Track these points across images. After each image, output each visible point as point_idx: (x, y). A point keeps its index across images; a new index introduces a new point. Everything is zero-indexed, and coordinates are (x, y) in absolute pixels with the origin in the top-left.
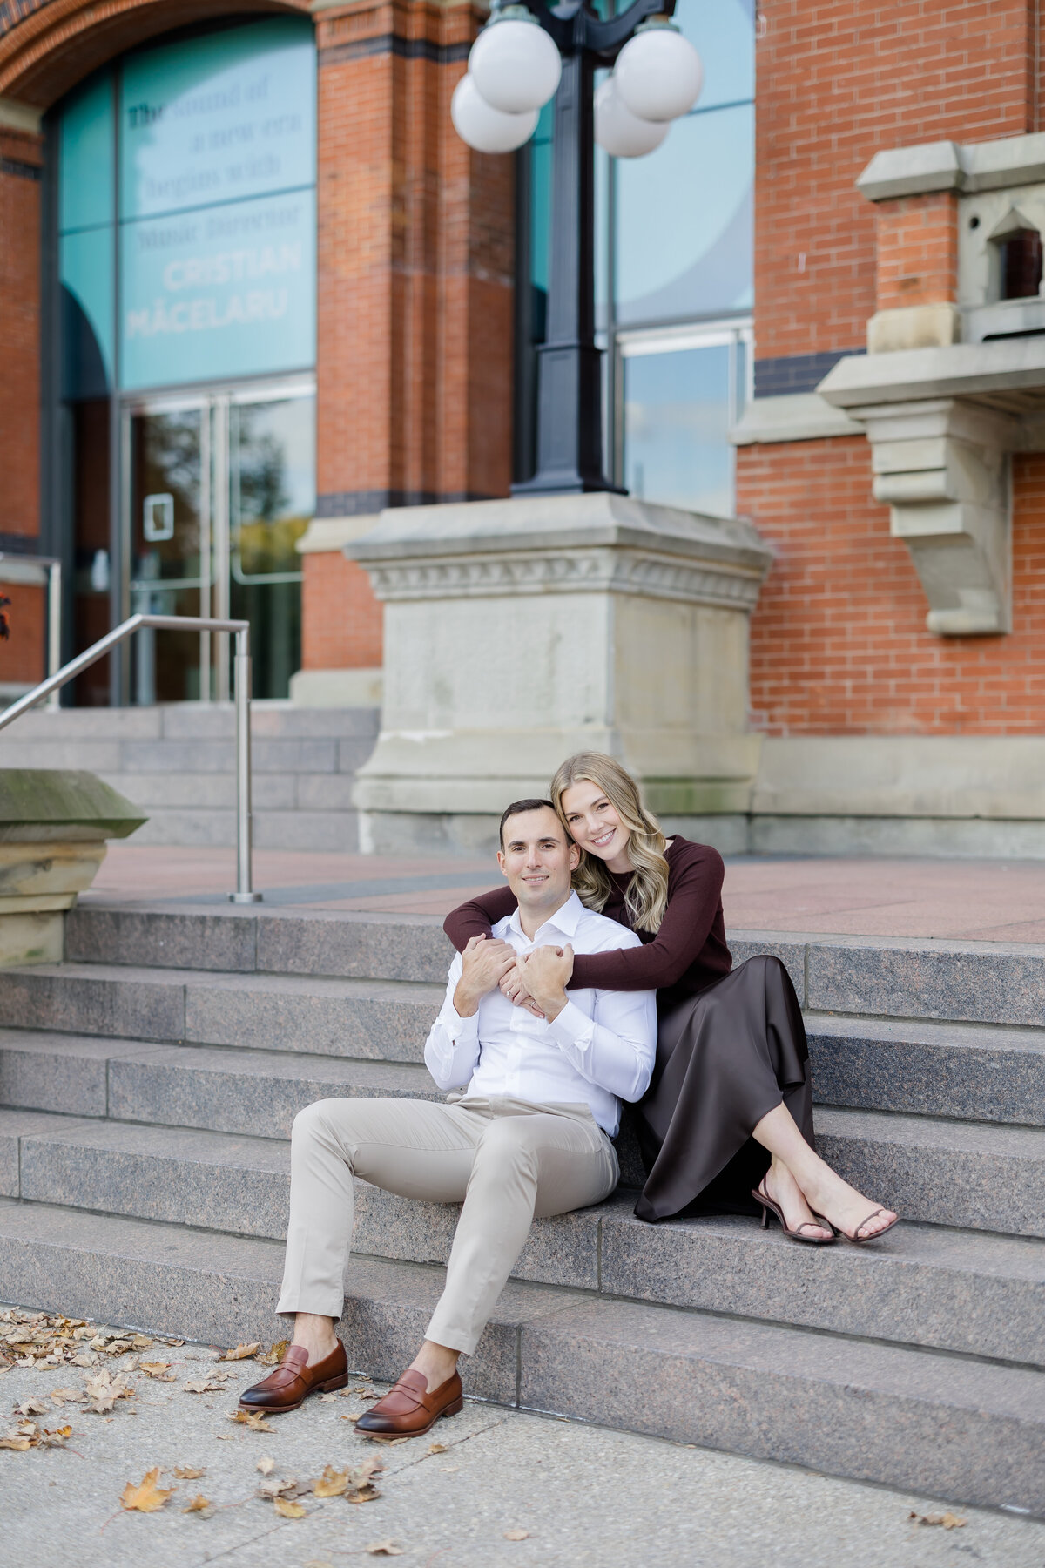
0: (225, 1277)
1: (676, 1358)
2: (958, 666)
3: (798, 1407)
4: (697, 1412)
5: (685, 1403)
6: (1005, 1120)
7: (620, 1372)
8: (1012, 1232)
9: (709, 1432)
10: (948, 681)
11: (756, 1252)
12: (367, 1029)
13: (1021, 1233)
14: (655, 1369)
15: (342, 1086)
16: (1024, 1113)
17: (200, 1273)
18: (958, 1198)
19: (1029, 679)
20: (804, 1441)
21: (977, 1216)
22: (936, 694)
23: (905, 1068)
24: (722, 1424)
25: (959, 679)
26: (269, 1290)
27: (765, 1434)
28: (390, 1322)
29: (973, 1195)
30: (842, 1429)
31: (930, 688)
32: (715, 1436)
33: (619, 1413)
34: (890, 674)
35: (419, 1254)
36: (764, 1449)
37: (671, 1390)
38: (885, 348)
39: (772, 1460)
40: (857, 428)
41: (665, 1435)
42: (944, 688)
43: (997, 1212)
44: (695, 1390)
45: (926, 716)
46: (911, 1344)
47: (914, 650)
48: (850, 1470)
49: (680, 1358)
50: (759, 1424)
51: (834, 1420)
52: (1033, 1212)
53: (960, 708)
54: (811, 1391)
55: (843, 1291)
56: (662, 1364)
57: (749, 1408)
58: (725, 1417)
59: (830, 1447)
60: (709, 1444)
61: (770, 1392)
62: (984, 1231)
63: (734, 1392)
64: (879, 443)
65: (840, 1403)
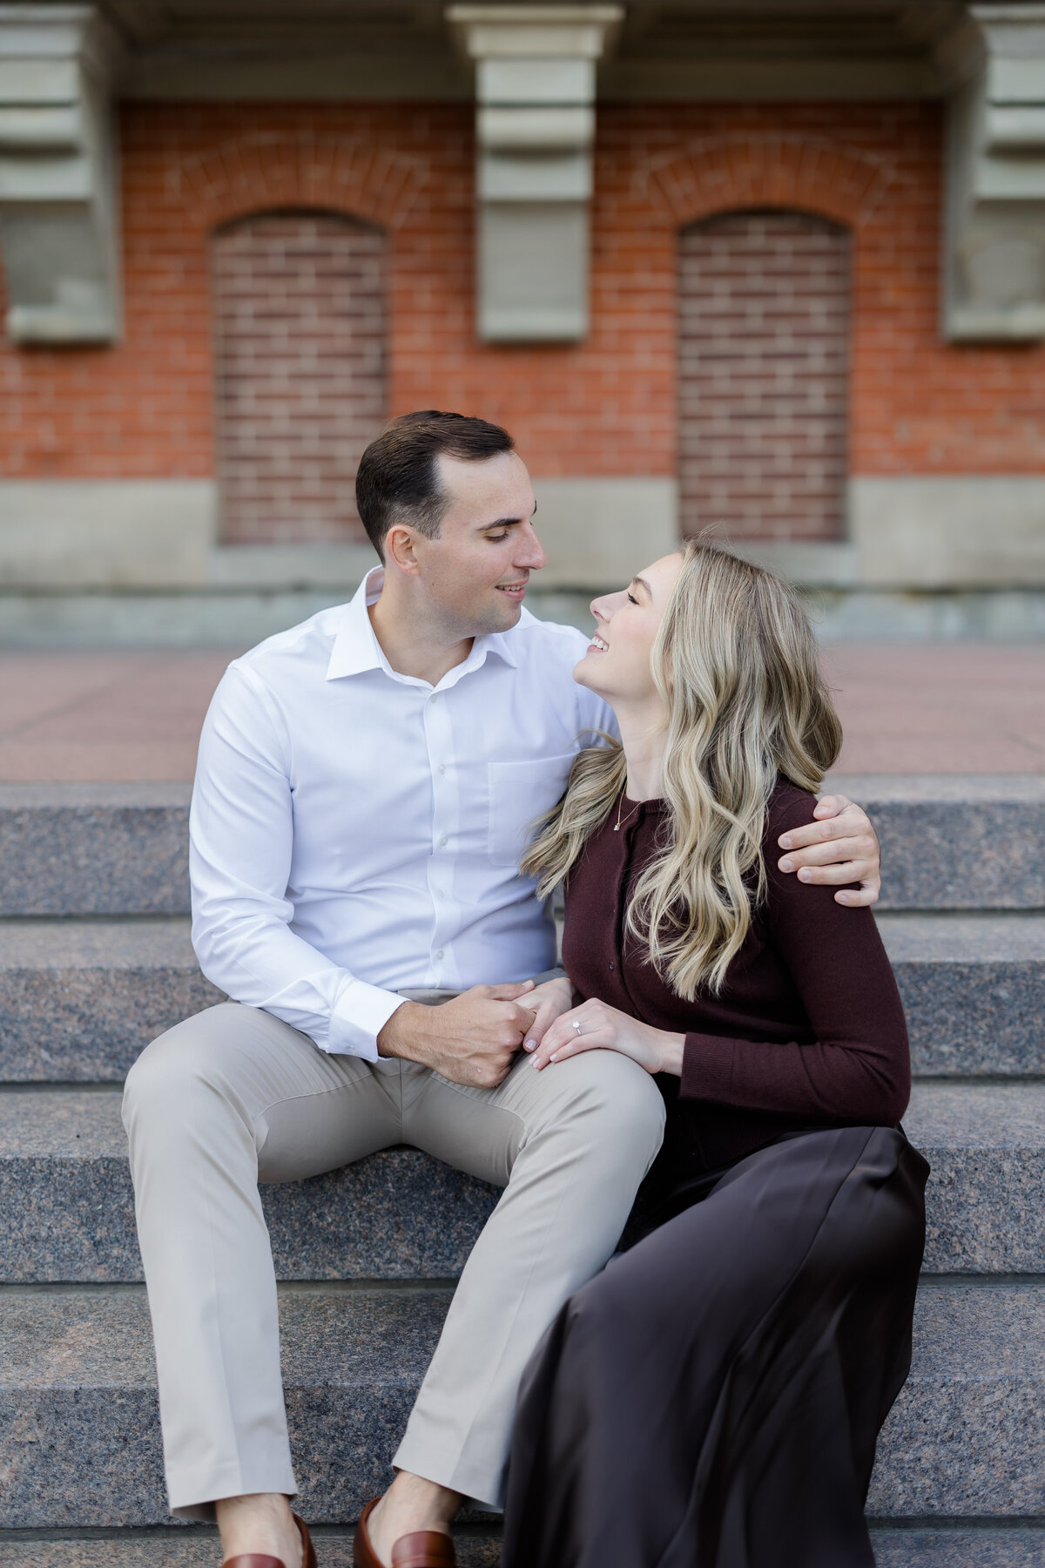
2: (48, 386)
10: (32, 405)
11: (987, 1400)
19: (149, 406)
22: (16, 423)
23: (916, 1004)
25: (49, 403)
31: (5, 414)
42: (29, 417)
53: (50, 442)
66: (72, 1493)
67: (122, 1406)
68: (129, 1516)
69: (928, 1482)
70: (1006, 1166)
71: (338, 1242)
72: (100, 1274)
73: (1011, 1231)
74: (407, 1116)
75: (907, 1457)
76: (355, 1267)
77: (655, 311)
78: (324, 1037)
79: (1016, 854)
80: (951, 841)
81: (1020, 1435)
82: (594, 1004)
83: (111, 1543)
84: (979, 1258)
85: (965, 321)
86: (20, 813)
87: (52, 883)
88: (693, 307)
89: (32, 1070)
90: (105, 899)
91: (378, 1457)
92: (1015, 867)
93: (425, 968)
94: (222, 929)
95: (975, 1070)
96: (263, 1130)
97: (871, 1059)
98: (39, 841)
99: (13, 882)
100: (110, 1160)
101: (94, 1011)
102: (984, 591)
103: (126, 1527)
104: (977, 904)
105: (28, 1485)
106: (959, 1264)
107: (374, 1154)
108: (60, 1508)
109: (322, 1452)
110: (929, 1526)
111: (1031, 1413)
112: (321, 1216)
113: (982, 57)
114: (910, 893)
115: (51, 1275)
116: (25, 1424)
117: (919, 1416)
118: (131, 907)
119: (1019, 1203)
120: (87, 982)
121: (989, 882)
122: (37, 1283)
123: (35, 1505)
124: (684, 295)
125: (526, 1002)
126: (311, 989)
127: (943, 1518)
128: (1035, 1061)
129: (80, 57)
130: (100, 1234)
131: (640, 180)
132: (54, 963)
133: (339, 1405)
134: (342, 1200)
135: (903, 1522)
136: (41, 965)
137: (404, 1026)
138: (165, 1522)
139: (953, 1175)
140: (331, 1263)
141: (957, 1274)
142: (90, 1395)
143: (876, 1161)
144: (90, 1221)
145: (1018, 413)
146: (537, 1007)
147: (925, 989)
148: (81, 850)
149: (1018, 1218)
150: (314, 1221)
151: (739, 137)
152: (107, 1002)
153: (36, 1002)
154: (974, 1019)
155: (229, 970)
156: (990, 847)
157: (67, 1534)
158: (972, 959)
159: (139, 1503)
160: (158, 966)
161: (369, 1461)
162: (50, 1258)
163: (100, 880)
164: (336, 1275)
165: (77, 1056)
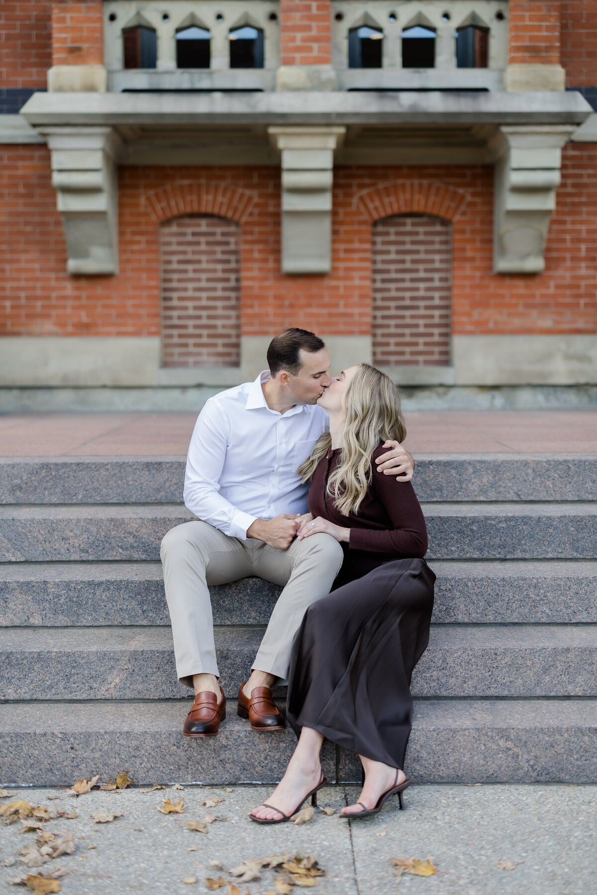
0: (61, 733)
1: (465, 730)
2: (84, 294)
3: (556, 746)
4: (482, 762)
5: (472, 758)
6: (508, 557)
7: (421, 746)
8: (567, 622)
9: (491, 773)
10: (77, 303)
11: (455, 655)
12: (10, 540)
13: (572, 622)
14: (449, 740)
15: (40, 582)
16: (521, 552)
17: (35, 734)
18: (531, 606)
19: (130, 303)
20: (560, 766)
21: (544, 615)
22: (69, 311)
23: (442, 532)
24: (500, 767)
25: (84, 302)
26: (106, 736)
27: (532, 767)
28: (224, 743)
29: (541, 602)
30: (587, 754)
31: (65, 307)
32: (495, 775)
33: (421, 773)
34: (37, 298)
35: (178, 692)
36: (531, 777)
37: (462, 751)
38: (60, 89)
39: (538, 782)
40: (40, 140)
41: (457, 781)
42: (75, 308)
43: (557, 611)
44: (479, 748)
45: (63, 325)
46: (565, 696)
47: (53, 283)
48: (593, 778)
49: (469, 729)
50: (528, 761)
51: (582, 750)
52: (580, 608)
53: (85, 319)
54: (566, 734)
55: (517, 671)
56: (454, 735)
57: (520, 753)
58: (502, 761)
59: (579, 767)
60: (491, 780)
61: (536, 740)
62: (548, 623)
63: (509, 744)
64: (57, 150)
65: (586, 738)
66: (140, 687)
67: (158, 656)
68: (160, 695)
69: (435, 684)
70: (469, 584)
71: (230, 611)
72: (145, 623)
73: (472, 608)
74: (255, 564)
75: (428, 675)
76: (236, 620)
77: (362, 260)
78: (228, 530)
79: (485, 480)
80: (460, 475)
81: (467, 668)
82: (319, 518)
83: (153, 704)
84: (460, 617)
85: (503, 264)
86: (107, 464)
87: (119, 491)
88: (379, 258)
89: (116, 556)
90: (139, 497)
91: (245, 675)
92: (484, 485)
93: (263, 511)
94: (195, 491)
95: (464, 557)
96: (207, 560)
97: (413, 533)
98: (114, 475)
99: (104, 490)
100: (149, 581)
101: (139, 534)
102: (514, 387)
103: (158, 699)
104: (470, 499)
105: (125, 684)
106: (453, 620)
107: (243, 579)
108: (136, 692)
109: (226, 673)
110: (436, 699)
111: (470, 660)
112: (224, 602)
113: (508, 149)
114: (445, 495)
115: (128, 623)
116: (124, 663)
117: (432, 661)
118: (149, 500)
119: (474, 597)
120: (136, 523)
121: (474, 491)
122: (122, 626)
123: (128, 691)
124: (375, 252)
125: (298, 520)
126: (225, 513)
127: (440, 697)
128: (487, 553)
129: (103, 150)
130: (145, 608)
131: (355, 200)
132: (124, 516)
133: (232, 656)
134: (231, 596)
135: (426, 698)
136: (120, 517)
137: (256, 527)
138: (172, 697)
139: (450, 587)
140: (227, 619)
141: (452, 623)
142: (147, 652)
143: (414, 569)
144: (141, 603)
145: (528, 306)
146: (301, 522)
147: (445, 526)
148: (130, 478)
149: (474, 603)
150: (222, 603)
151: (400, 181)
152: (144, 530)
153: (117, 531)
154: (464, 537)
155: (196, 505)
156: (475, 478)
157: (138, 701)
158: (463, 515)
159: (163, 691)
160: (162, 517)
161: (242, 676)
162: (127, 617)
163: (137, 489)
164: (229, 623)
165: (132, 551)
